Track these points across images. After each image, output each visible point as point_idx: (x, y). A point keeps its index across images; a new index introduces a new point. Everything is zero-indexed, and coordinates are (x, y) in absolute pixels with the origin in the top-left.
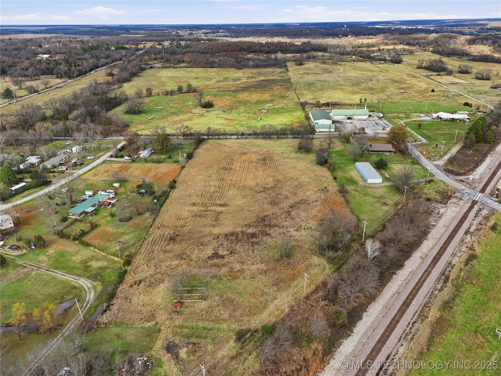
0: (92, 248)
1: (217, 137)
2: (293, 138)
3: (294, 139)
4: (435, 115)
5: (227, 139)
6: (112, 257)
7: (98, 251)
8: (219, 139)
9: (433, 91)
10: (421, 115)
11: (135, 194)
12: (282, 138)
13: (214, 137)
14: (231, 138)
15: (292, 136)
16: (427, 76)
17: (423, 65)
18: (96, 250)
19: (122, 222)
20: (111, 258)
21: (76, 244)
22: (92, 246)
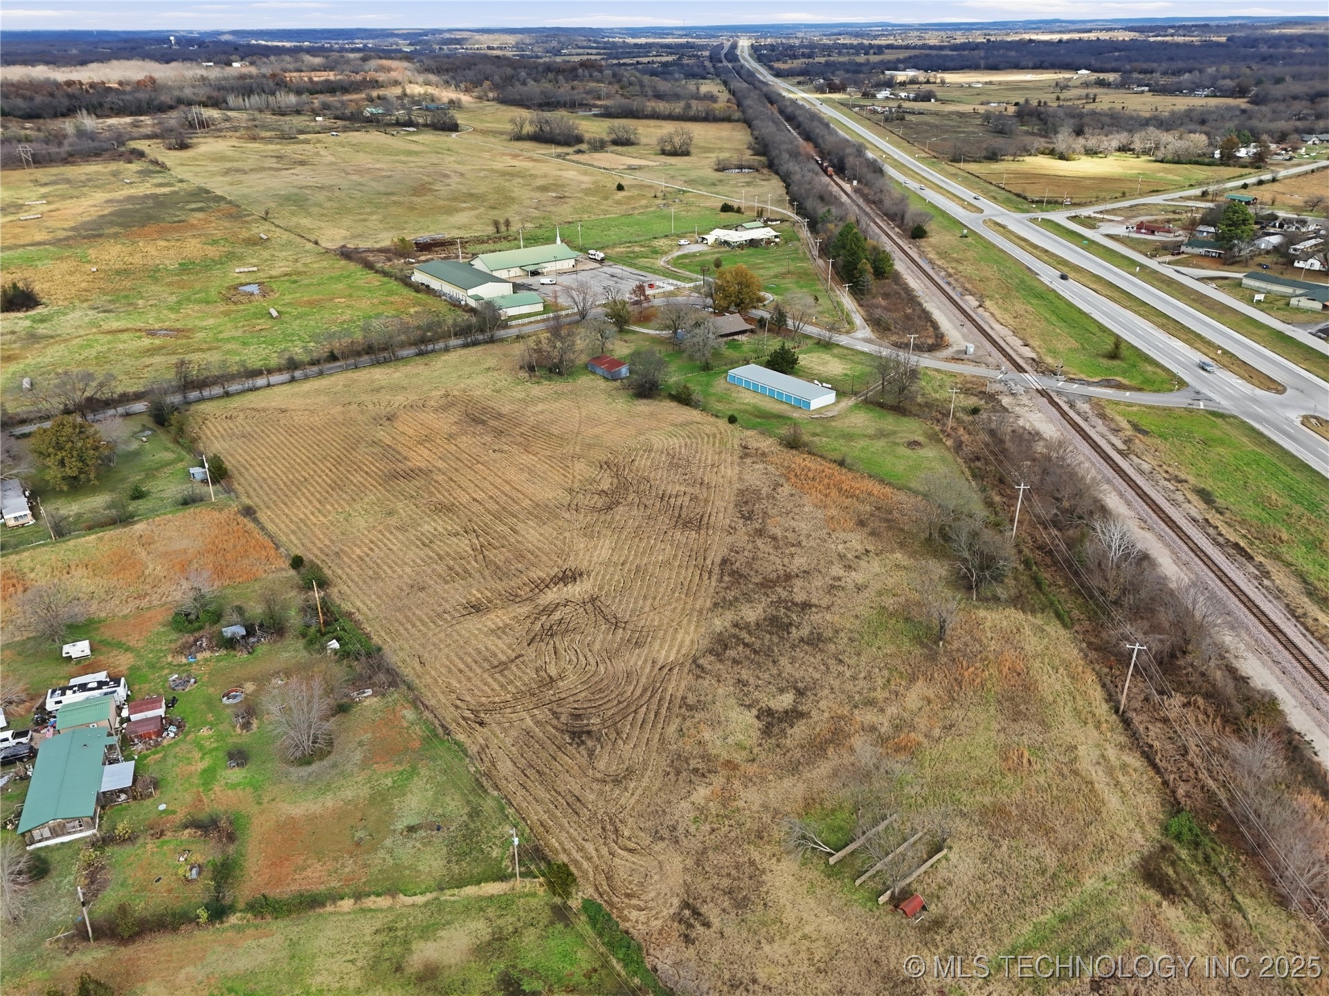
0: (347, 904)
1: (217, 390)
2: (466, 346)
3: (473, 350)
4: (711, 238)
5: (256, 389)
6: (471, 890)
7: (383, 902)
8: (227, 394)
9: (620, 188)
10: (682, 242)
11: (207, 654)
12: (433, 351)
13: (206, 393)
14: (269, 385)
15: (460, 341)
16: (559, 156)
17: (525, 131)
18: (370, 902)
19: (309, 763)
20: (468, 898)
21: (238, 929)
22: (335, 897)
